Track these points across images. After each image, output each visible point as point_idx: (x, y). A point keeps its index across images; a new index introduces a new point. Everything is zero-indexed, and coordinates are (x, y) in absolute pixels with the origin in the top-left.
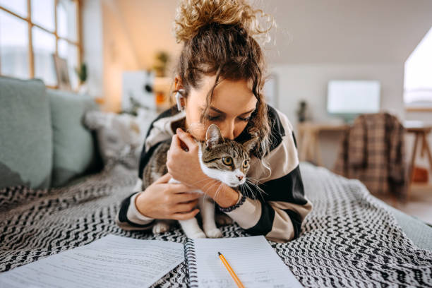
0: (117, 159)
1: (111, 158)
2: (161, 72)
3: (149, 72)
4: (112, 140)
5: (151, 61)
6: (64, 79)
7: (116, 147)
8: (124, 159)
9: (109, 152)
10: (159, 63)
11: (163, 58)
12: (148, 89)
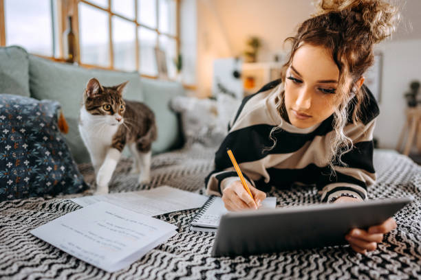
0: (196, 138)
1: (191, 137)
2: (252, 57)
3: (237, 59)
4: (194, 122)
5: (243, 47)
6: (163, 69)
7: (196, 127)
8: (202, 138)
9: (190, 132)
10: (251, 49)
11: (255, 43)
12: (237, 75)
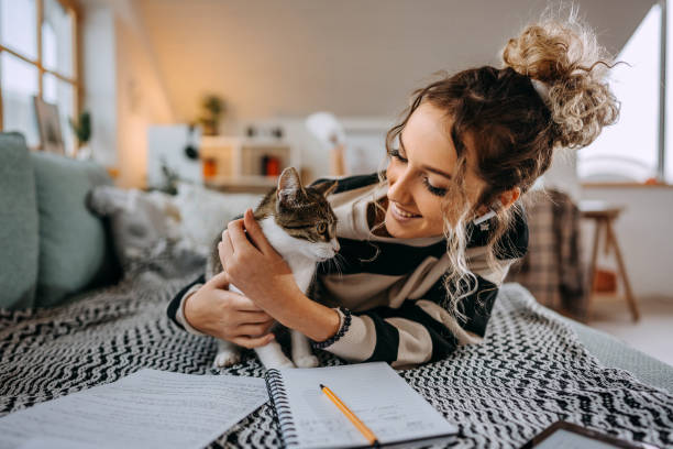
2: (212, 127)
3: (192, 128)
4: (138, 232)
5: (196, 111)
7: (143, 242)
8: (156, 262)
9: (131, 250)
10: (207, 114)
11: (215, 106)
12: (191, 153)
